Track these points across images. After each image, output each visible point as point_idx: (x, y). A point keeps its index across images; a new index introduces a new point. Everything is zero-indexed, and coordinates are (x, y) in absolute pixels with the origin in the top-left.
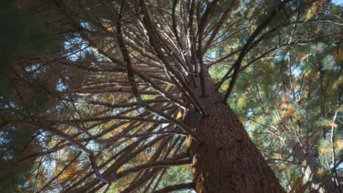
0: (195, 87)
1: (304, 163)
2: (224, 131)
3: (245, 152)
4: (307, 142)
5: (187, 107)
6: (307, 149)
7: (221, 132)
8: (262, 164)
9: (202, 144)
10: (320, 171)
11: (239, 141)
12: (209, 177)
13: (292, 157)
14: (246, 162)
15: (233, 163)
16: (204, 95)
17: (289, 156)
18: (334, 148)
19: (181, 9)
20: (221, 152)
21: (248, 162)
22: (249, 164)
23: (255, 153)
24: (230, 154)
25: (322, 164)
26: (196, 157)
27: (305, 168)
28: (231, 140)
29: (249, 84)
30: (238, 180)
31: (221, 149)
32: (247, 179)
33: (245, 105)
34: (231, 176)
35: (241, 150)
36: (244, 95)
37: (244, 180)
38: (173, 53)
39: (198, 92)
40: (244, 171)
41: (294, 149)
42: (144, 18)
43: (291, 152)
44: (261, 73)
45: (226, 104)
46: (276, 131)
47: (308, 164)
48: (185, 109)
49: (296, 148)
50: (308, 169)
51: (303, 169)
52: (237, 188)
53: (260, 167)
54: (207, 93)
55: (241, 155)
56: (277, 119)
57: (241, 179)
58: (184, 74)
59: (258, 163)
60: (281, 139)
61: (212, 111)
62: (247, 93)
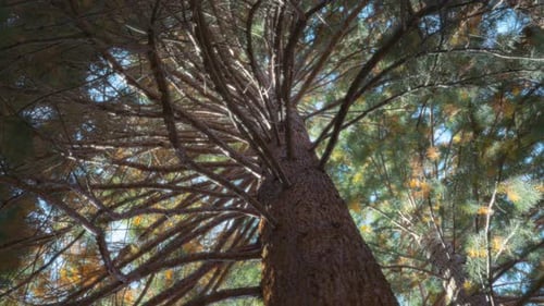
0: (279, 145)
1: (447, 273)
2: (314, 210)
3: (341, 241)
4: (453, 243)
5: (263, 174)
6: (454, 253)
7: (309, 210)
8: (365, 260)
9: (278, 227)
10: (468, 284)
11: (336, 225)
12: (282, 277)
13: (430, 265)
14: (341, 256)
15: (320, 256)
16: (290, 157)
17: (427, 263)
18: (490, 249)
19: (266, 28)
20: (304, 240)
21: (344, 255)
22: (345, 259)
23: (358, 244)
24: (317, 242)
25: (471, 273)
26: (268, 248)
27: (448, 280)
28: (322, 223)
29: (369, 150)
30: (324, 281)
31: (305, 235)
32: (338, 280)
33: (363, 184)
34: (313, 275)
35: (336, 238)
36: (363, 168)
37: (332, 280)
38: (248, 92)
39: (281, 153)
40: (335, 268)
41: (433, 253)
42: (196, 28)
43: (428, 257)
44: (389, 135)
45: (324, 172)
46: (410, 225)
47: (452, 275)
48: (259, 176)
49: (436, 250)
50: (452, 282)
51: (444, 283)
52: (321, 293)
53: (362, 264)
54: (296, 154)
55: (336, 245)
56: (409, 205)
57: (328, 280)
58: (263, 126)
59: (359, 259)
60: (416, 237)
61: (299, 180)
62: (367, 165)
